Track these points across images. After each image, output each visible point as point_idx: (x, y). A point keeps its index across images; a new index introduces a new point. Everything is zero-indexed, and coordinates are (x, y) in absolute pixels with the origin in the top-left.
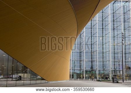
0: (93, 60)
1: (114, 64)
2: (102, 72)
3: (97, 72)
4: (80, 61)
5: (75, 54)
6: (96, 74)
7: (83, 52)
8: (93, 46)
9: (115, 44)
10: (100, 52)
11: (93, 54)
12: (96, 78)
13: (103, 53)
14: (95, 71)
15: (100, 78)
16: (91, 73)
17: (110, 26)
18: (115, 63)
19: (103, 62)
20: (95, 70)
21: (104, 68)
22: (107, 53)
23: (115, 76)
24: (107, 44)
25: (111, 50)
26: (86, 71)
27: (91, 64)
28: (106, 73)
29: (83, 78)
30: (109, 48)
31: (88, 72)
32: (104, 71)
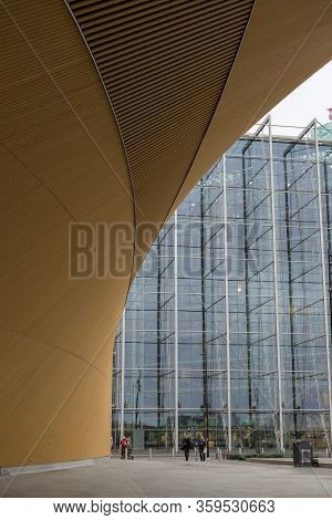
0: (209, 374)
1: (294, 389)
2: (247, 421)
3: (228, 422)
4: (159, 377)
5: (138, 348)
6: (222, 427)
7: (168, 341)
8: (208, 315)
9: (295, 309)
10: (236, 342)
11: (208, 347)
12: (223, 446)
13: (249, 345)
14: (220, 418)
15: (239, 446)
16: (202, 424)
17: (274, 240)
18: (296, 385)
19: (250, 379)
20: (219, 413)
21: (254, 404)
22: (265, 343)
23: (298, 435)
24: (264, 309)
25: (281, 334)
26: (184, 420)
27: (202, 389)
28: (262, 423)
29: (171, 445)
30: (272, 324)
31: (190, 423)
32: (254, 416)
